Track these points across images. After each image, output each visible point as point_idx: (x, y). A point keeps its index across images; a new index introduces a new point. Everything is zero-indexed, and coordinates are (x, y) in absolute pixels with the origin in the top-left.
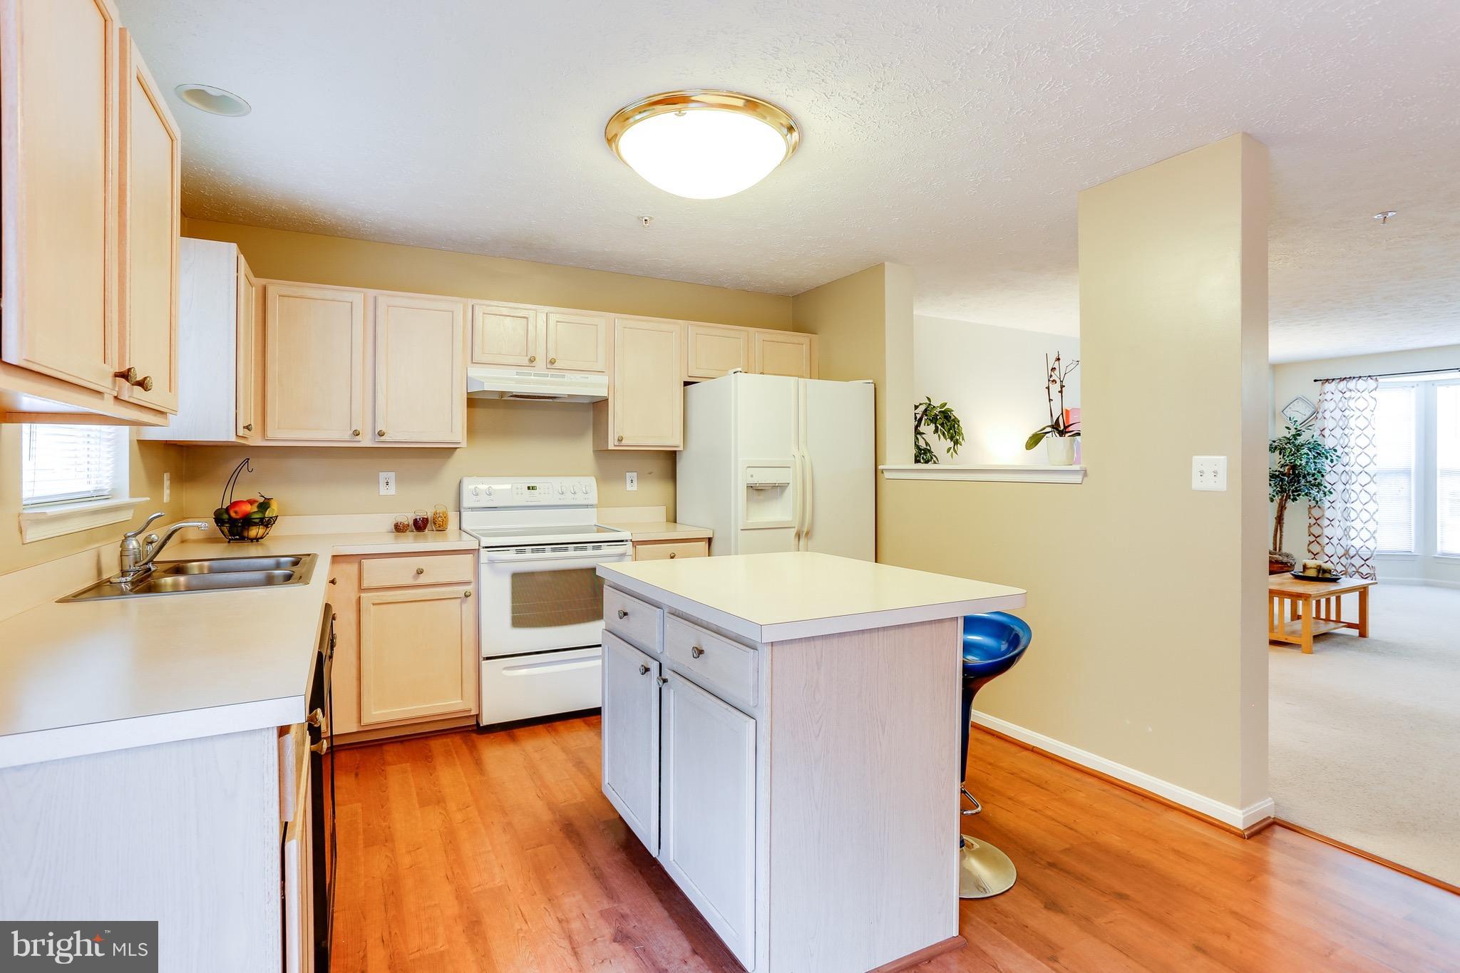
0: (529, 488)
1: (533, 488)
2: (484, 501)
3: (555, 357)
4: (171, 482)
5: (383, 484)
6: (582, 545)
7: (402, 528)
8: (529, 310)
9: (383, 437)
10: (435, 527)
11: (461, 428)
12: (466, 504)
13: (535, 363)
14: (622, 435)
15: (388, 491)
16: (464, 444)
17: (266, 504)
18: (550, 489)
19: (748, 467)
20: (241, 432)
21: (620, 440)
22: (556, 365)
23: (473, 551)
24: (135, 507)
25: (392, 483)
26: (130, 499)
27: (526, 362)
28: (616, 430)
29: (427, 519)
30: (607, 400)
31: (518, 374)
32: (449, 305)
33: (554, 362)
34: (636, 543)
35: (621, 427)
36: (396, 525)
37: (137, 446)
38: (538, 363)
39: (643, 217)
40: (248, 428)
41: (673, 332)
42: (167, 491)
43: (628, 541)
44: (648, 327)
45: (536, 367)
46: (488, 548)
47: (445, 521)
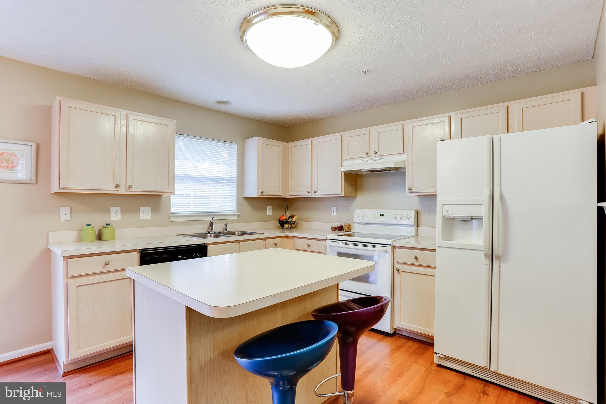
0: (381, 215)
1: (383, 215)
2: (361, 220)
3: (376, 150)
4: (273, 209)
5: (332, 211)
6: (366, 244)
7: (334, 229)
8: (366, 130)
9: (316, 193)
10: (345, 230)
11: (341, 187)
12: (354, 221)
13: (369, 155)
14: (411, 187)
15: (334, 214)
16: (343, 195)
17: (292, 217)
18: (390, 216)
19: (444, 205)
20: (260, 194)
21: (410, 189)
22: (378, 154)
23: (325, 240)
24: (239, 216)
25: (335, 211)
26: (236, 213)
27: (365, 155)
28: (408, 184)
29: (342, 226)
30: (405, 168)
31: (362, 161)
32: (336, 137)
33: (376, 153)
34: (397, 247)
35: (412, 182)
36: (332, 228)
37: (244, 199)
38: (371, 155)
39: (363, 71)
40: (262, 193)
41: (444, 122)
42: (269, 212)
43: (390, 245)
44: (427, 123)
45: (370, 157)
46: (330, 239)
47: (349, 228)
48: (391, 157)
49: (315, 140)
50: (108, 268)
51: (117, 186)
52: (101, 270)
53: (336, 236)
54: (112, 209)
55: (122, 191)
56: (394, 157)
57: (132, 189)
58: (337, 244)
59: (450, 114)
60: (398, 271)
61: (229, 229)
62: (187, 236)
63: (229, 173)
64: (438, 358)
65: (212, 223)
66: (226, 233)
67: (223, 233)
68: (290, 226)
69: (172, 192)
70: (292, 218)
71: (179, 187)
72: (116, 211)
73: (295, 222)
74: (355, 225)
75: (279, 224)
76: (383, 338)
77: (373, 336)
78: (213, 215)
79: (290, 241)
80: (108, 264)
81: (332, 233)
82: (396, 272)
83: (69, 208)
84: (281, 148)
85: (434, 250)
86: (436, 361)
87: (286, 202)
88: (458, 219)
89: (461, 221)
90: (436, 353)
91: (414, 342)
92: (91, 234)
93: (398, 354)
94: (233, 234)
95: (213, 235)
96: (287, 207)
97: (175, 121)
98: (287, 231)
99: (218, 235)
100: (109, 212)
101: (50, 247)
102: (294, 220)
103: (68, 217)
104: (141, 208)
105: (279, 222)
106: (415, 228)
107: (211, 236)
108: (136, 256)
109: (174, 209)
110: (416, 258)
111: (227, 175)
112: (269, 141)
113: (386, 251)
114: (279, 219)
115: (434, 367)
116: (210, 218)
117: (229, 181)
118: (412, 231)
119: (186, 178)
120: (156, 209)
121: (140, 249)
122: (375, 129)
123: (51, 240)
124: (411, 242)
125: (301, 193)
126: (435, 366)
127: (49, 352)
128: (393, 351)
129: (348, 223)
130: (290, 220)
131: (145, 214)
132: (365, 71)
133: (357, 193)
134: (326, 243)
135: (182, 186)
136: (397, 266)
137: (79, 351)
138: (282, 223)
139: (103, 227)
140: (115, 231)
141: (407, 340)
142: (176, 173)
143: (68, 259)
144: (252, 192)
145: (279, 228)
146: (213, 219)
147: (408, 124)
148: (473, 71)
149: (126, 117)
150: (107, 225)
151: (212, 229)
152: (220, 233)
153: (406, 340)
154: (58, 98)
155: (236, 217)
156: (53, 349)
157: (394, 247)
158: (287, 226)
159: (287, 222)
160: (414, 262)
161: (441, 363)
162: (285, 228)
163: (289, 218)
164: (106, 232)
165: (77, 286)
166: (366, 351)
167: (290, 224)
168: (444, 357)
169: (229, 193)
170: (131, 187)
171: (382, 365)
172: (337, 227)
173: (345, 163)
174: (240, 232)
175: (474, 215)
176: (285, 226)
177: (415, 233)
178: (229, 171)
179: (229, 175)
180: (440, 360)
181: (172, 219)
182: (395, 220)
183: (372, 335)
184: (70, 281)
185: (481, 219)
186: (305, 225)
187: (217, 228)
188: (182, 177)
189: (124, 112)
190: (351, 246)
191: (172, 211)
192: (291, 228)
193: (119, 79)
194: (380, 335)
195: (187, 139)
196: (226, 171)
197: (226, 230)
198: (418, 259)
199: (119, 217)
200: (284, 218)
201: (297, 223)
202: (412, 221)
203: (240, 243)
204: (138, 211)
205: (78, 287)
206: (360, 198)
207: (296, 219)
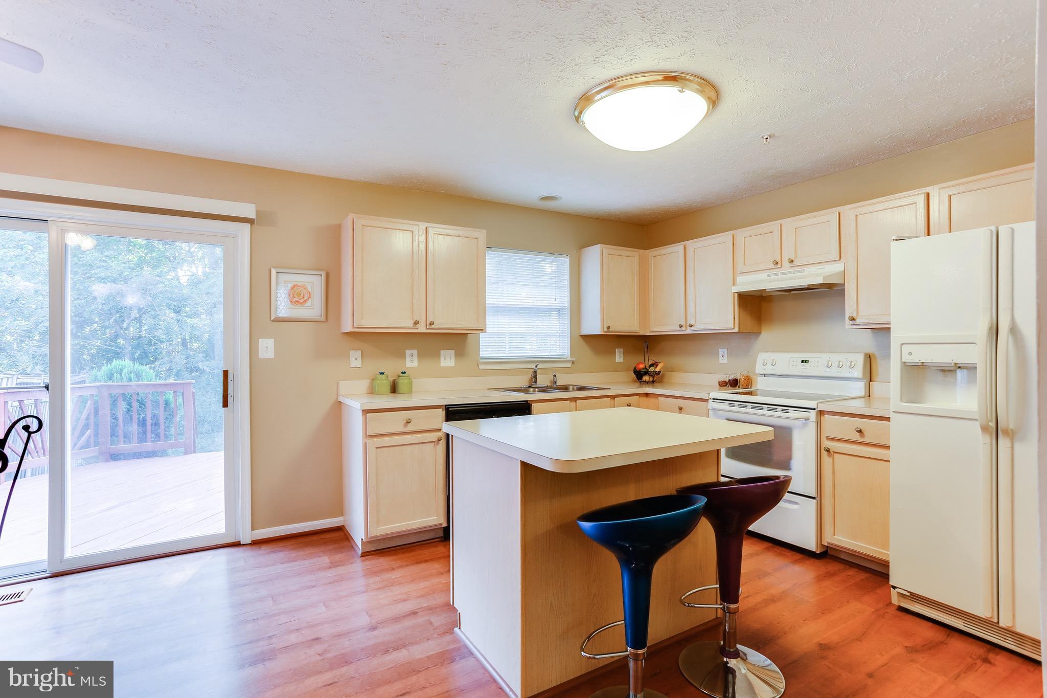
0: (802, 362)
1: (806, 362)
2: (769, 370)
3: (793, 257)
4: (625, 353)
5: (721, 356)
6: (773, 407)
7: (723, 384)
8: (774, 226)
9: (692, 328)
10: (741, 386)
11: (733, 319)
12: (757, 371)
13: (779, 265)
14: (855, 315)
15: (724, 360)
16: (736, 330)
17: (655, 364)
18: (819, 363)
19: (903, 344)
20: (605, 330)
21: (853, 319)
22: (796, 263)
23: (706, 400)
24: (573, 362)
25: (726, 355)
26: (569, 359)
27: (773, 266)
28: (849, 311)
29: (737, 379)
30: (844, 285)
31: (769, 275)
32: (725, 238)
33: (792, 261)
34: (825, 413)
35: (855, 307)
36: (719, 382)
37: (580, 338)
38: (783, 265)
39: (763, 137)
40: (608, 328)
41: (915, 203)
42: (619, 357)
43: (814, 409)
44: (884, 207)
45: (783, 268)
46: (713, 399)
47: (749, 382)
48: (818, 267)
49: (690, 244)
50: (410, 428)
51: (416, 323)
52: (401, 429)
53: (726, 394)
54: (408, 352)
55: (422, 329)
56: (823, 267)
57: (433, 327)
58: (725, 406)
59: (928, 189)
60: (828, 451)
61: (560, 383)
62: (502, 390)
63: (558, 300)
64: (898, 596)
65: (535, 372)
66: (554, 387)
67: (551, 387)
68: (651, 379)
69: (482, 330)
70: (655, 366)
71: (493, 323)
72: (412, 356)
73: (659, 372)
74: (759, 378)
75: (635, 376)
76: (802, 558)
77: (785, 555)
78: (537, 361)
79: (652, 400)
80: (409, 423)
81: (719, 390)
82: (824, 453)
83: (360, 352)
84: (636, 259)
85: (888, 419)
86: (895, 600)
87: (646, 342)
88: (931, 367)
89: (939, 373)
90: (894, 588)
91: (860, 571)
92: (385, 385)
93: (827, 583)
94: (565, 388)
95: (537, 389)
96: (646, 350)
97: (485, 231)
98: (647, 386)
99: (544, 390)
100: (403, 356)
101: (341, 399)
102: (658, 369)
103: (359, 363)
104: (442, 352)
105: (635, 373)
106: (865, 384)
107: (534, 391)
108: (442, 413)
109: (483, 354)
110: (860, 431)
111: (556, 302)
112: (617, 249)
113: (807, 419)
114: (635, 368)
115: (892, 611)
116: (533, 366)
117: (559, 311)
118: (859, 388)
119: (501, 310)
120: (460, 353)
121: (446, 405)
122: (789, 224)
123: (342, 391)
124: (858, 406)
125: (669, 327)
126: (894, 609)
127: (340, 529)
128: (820, 579)
129: (746, 374)
130: (652, 369)
131: (447, 360)
132: (766, 137)
133: (762, 327)
134: (707, 404)
135: (495, 321)
136: (827, 444)
137: (379, 528)
138: (639, 375)
139: (399, 376)
140: (412, 381)
141: (847, 567)
142: (487, 302)
143: (367, 414)
144: (593, 326)
145: (635, 381)
146: (536, 366)
147: (849, 211)
148: (975, 110)
149: (425, 232)
150: (402, 373)
151: (536, 382)
152: (547, 387)
153: (845, 567)
154: (351, 216)
155: (569, 365)
156: (346, 527)
157: (821, 413)
158: (646, 378)
159: (647, 373)
160: (857, 437)
161: (904, 604)
162: (644, 382)
163: (650, 367)
164: (403, 383)
165: (376, 448)
166: (769, 573)
167: (652, 376)
168: (908, 594)
169: (559, 329)
170: (432, 324)
171: (796, 594)
172: (727, 381)
173: (740, 279)
174: (575, 387)
175: (961, 360)
176: (644, 379)
177: (865, 392)
178: (558, 297)
179: (558, 302)
180: (902, 599)
181: (482, 367)
182: (828, 369)
183: (784, 553)
184: (369, 441)
185: (971, 368)
186: (677, 377)
187: (543, 380)
188: (494, 307)
189: (423, 226)
190: (749, 410)
191: (481, 356)
192: (653, 382)
193: (415, 181)
194: (799, 554)
195: (498, 254)
196: (554, 297)
197: (556, 383)
198: (862, 433)
199: (415, 364)
200: (642, 366)
201: (663, 376)
202: (858, 372)
203: (576, 401)
204: (438, 356)
205: (378, 449)
206: (768, 335)
207: (663, 367)
